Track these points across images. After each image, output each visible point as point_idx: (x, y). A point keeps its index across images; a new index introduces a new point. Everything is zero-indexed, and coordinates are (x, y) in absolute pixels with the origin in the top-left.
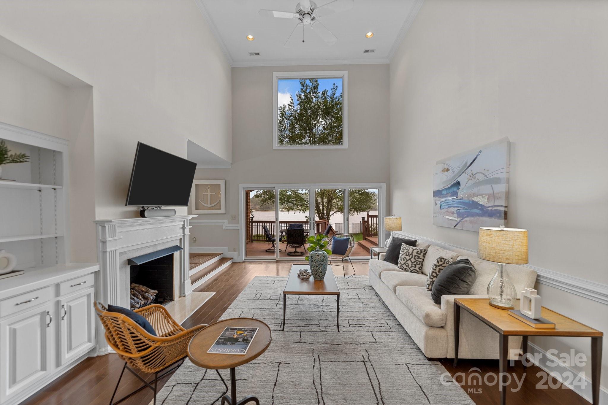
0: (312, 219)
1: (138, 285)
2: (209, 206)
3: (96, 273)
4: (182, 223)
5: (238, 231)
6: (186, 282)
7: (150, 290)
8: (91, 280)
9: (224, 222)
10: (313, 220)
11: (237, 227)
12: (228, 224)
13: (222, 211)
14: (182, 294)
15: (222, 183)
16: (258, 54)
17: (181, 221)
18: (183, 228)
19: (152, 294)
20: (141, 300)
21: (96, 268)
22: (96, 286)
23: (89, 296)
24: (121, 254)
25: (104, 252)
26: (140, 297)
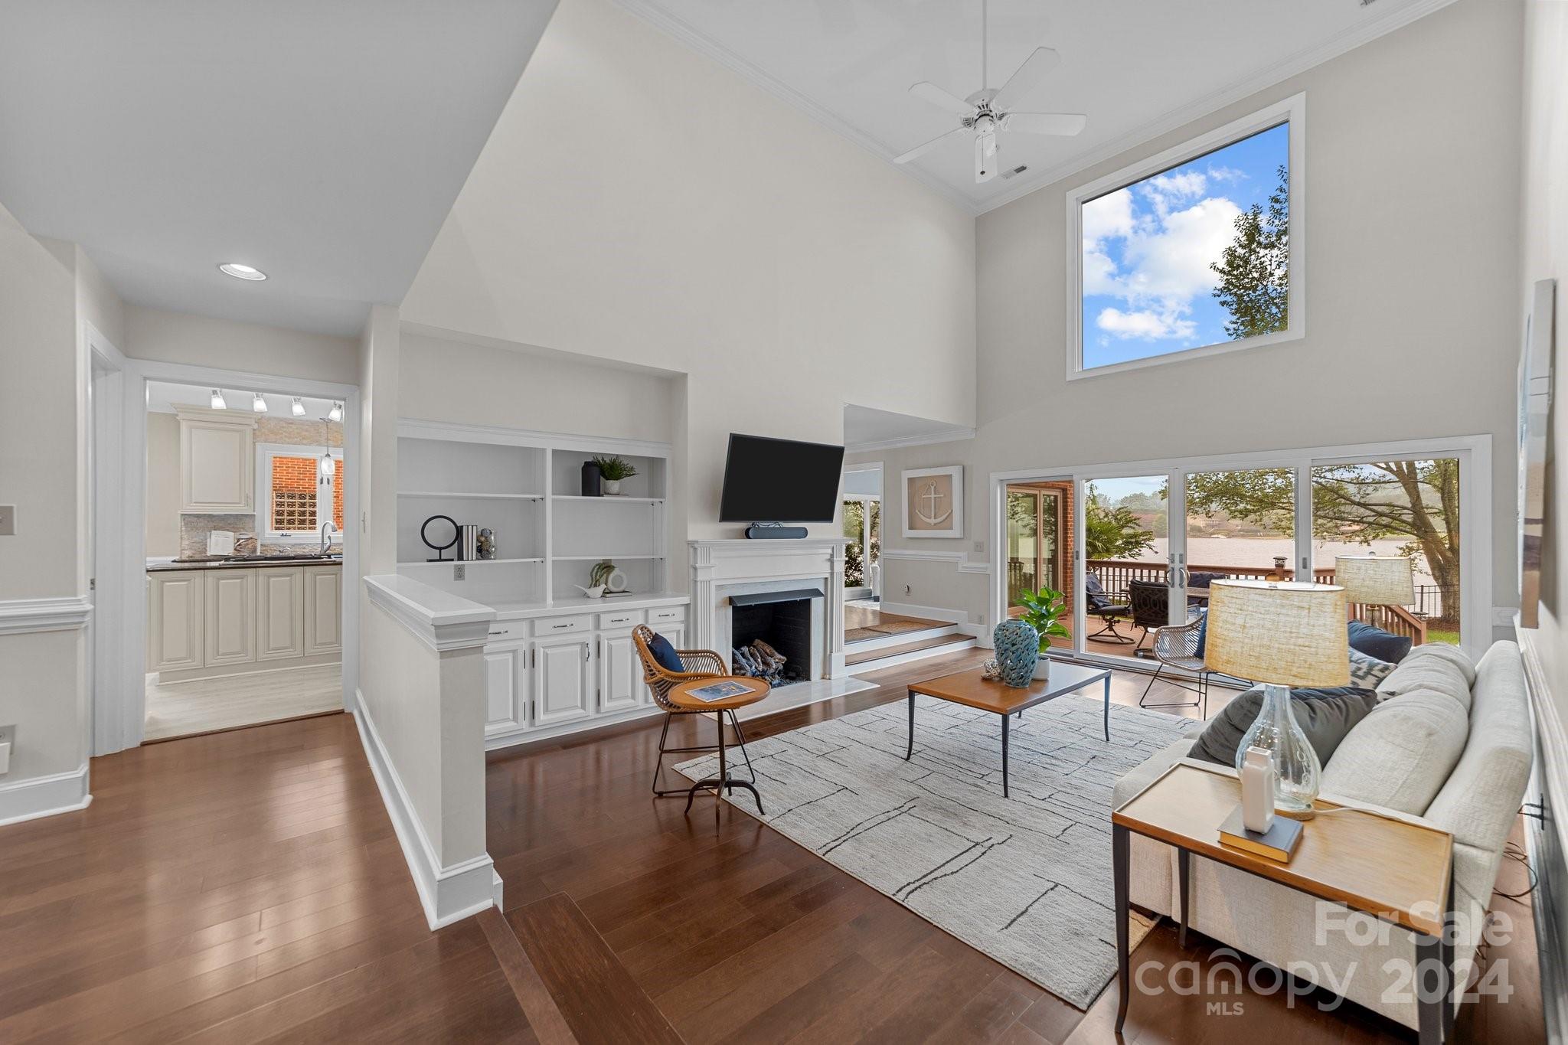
0: (1177, 559)
1: (762, 643)
2: (932, 521)
3: (687, 606)
4: (830, 551)
5: (987, 578)
6: (833, 655)
7: (776, 653)
8: (680, 613)
9: (960, 557)
10: (1181, 562)
11: (986, 568)
12: (968, 561)
13: (956, 532)
14: (826, 675)
15: (955, 472)
16: (1023, 168)
17: (827, 548)
18: (831, 561)
19: (777, 660)
20: (758, 664)
21: (686, 600)
22: (687, 621)
23: (678, 632)
24: (719, 587)
25: (696, 582)
26: (759, 660)
